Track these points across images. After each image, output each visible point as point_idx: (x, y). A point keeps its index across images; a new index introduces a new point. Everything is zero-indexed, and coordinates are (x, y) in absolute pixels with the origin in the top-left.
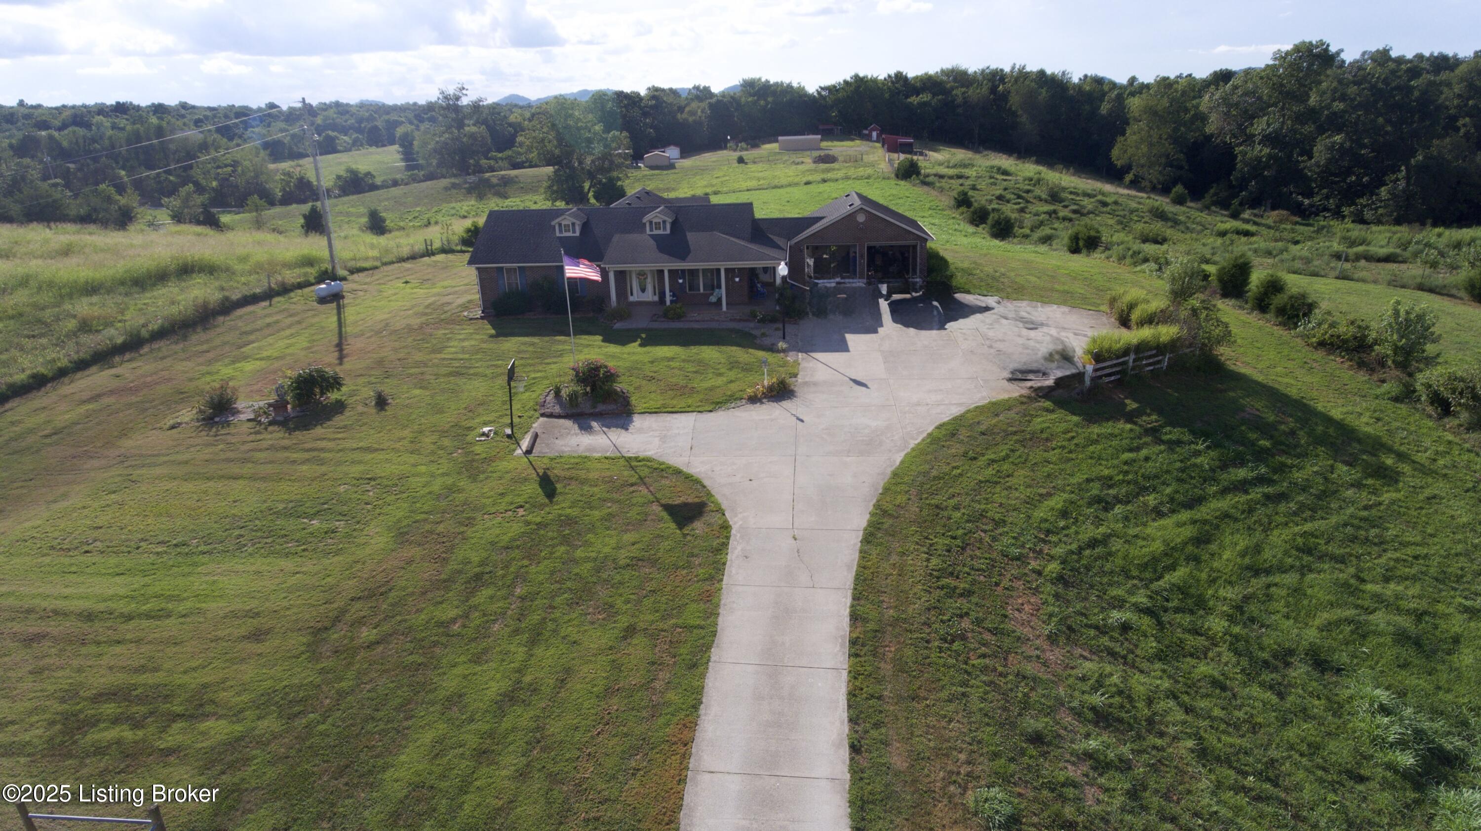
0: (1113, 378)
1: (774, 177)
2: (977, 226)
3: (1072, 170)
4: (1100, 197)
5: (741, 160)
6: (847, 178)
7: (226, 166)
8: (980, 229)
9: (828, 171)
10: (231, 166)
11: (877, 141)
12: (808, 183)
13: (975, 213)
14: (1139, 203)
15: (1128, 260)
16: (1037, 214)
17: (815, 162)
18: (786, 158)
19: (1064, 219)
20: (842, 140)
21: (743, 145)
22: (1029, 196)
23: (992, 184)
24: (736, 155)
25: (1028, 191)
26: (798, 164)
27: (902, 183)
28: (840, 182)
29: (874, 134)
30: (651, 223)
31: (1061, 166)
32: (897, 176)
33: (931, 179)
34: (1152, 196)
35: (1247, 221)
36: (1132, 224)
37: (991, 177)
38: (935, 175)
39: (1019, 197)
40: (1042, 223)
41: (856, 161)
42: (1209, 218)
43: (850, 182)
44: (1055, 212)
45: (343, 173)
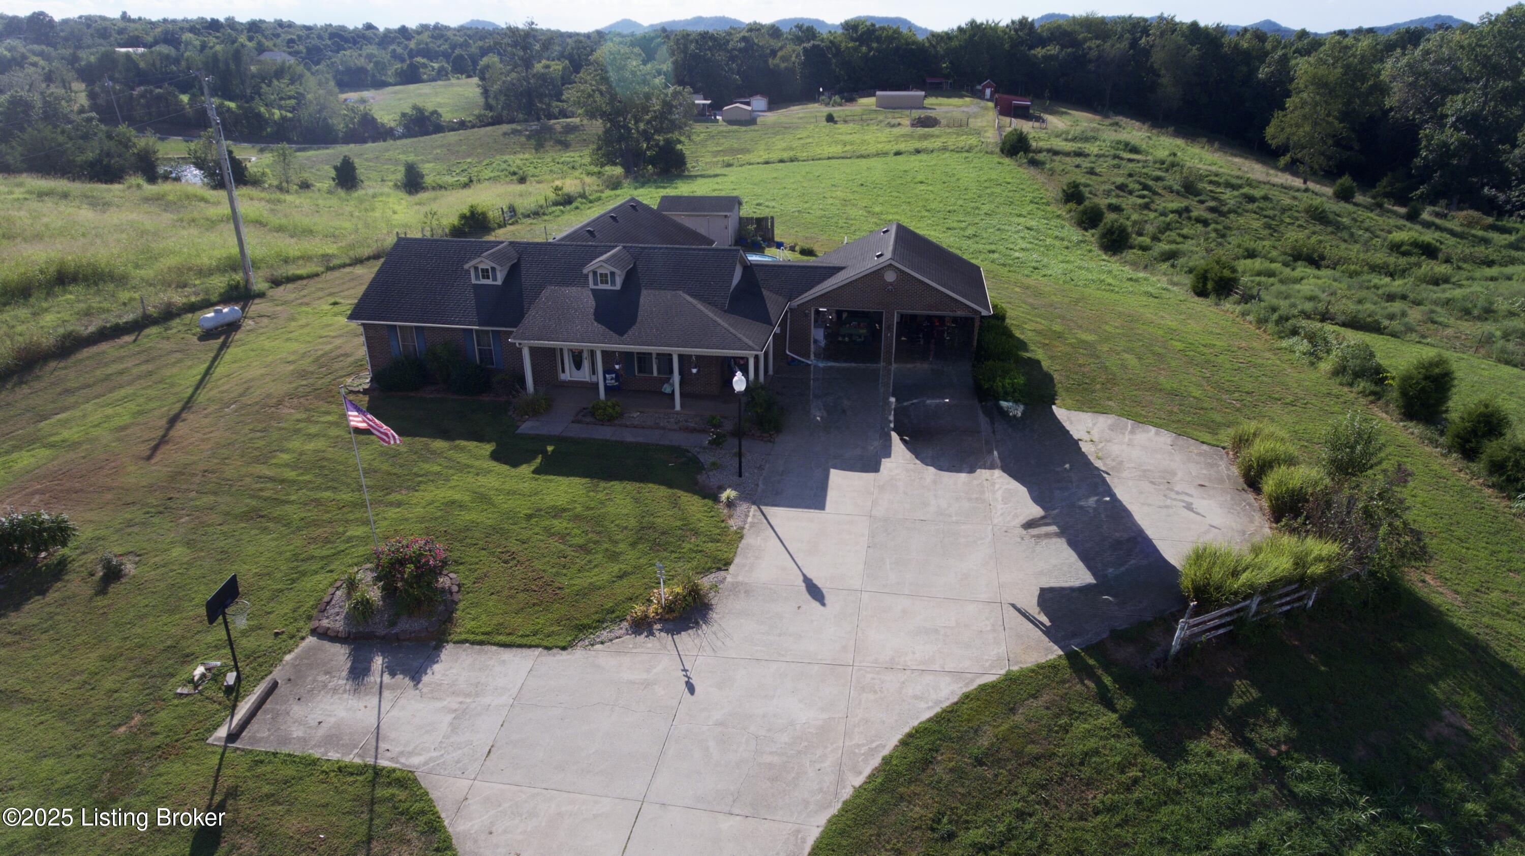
0: (1221, 631)
1: (864, 142)
2: (1086, 229)
3: (1216, 145)
4: (1245, 190)
5: (830, 119)
6: (945, 149)
7: (290, 98)
8: (1088, 234)
9: (925, 137)
10: (295, 98)
11: (990, 100)
12: (898, 153)
13: (1084, 212)
14: (1295, 198)
15: (1271, 326)
16: (1164, 214)
17: (913, 125)
18: (881, 118)
19: (1198, 220)
20: (949, 97)
21: (837, 98)
22: (1157, 186)
23: (1115, 166)
24: (826, 110)
25: (1158, 179)
26: (893, 126)
27: (1007, 160)
28: (935, 154)
29: (988, 92)
30: (595, 273)
31: (1205, 140)
32: (1002, 151)
33: (1041, 157)
34: (1311, 185)
35: (1428, 225)
36: (1282, 228)
37: (1116, 157)
38: (1049, 151)
39: (1145, 187)
40: (1168, 227)
41: (960, 125)
42: (1380, 220)
43: (947, 154)
44: (1187, 210)
45: (408, 111)
